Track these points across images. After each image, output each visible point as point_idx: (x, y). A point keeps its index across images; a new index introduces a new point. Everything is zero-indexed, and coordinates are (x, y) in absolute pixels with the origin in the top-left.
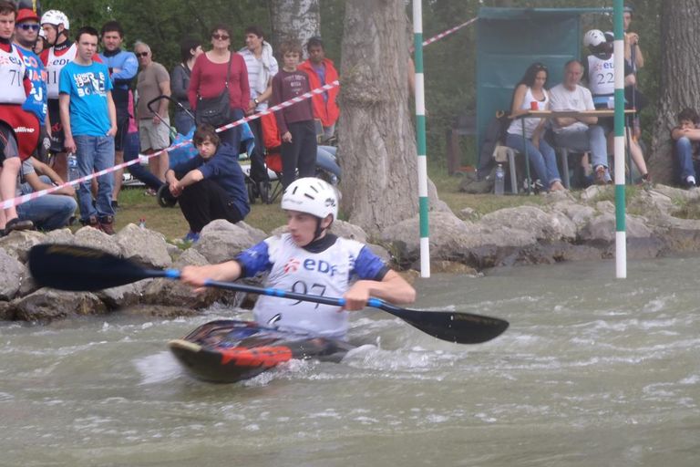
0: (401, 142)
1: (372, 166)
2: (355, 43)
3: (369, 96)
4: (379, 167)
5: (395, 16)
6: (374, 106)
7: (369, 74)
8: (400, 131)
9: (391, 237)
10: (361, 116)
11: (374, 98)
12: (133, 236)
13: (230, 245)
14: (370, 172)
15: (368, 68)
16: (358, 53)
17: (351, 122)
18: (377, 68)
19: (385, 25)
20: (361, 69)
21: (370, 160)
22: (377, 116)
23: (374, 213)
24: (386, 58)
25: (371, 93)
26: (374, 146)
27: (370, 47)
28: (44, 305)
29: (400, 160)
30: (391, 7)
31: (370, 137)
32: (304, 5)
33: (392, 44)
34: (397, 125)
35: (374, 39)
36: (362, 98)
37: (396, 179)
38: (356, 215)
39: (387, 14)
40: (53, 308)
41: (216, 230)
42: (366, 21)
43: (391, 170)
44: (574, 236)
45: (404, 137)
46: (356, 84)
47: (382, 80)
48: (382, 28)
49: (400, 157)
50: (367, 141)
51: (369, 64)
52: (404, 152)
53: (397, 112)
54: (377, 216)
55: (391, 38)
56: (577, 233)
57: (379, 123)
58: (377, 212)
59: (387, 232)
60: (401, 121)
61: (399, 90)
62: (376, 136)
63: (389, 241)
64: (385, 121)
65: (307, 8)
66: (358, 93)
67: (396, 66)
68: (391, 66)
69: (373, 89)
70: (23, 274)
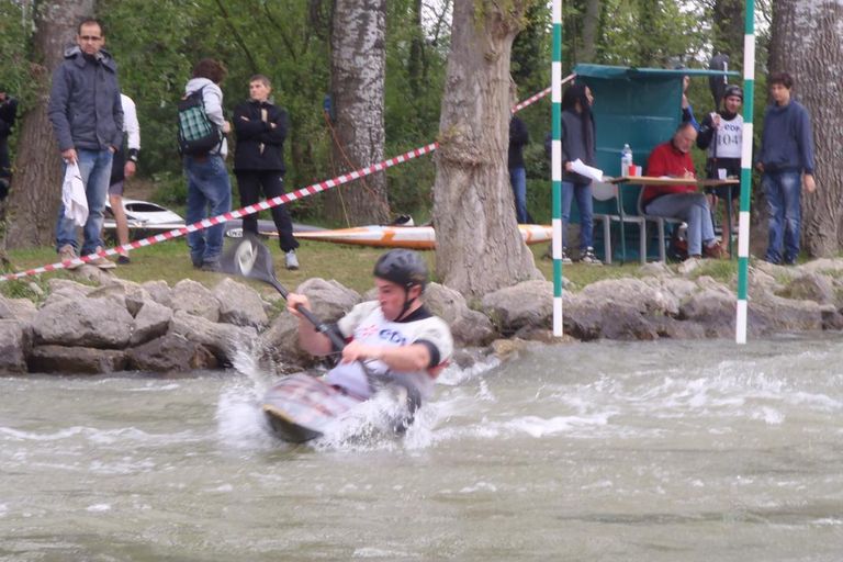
1: (467, 228)
2: (457, 101)
3: (469, 157)
4: (476, 231)
5: (499, 76)
6: (474, 168)
7: (471, 136)
8: (499, 195)
9: (493, 303)
10: (460, 177)
11: (475, 160)
12: (231, 291)
13: (331, 305)
14: (468, 236)
15: (470, 128)
16: (459, 111)
17: (448, 183)
18: (479, 128)
19: (489, 85)
20: (462, 128)
21: (468, 223)
22: (476, 177)
23: (469, 278)
24: (488, 118)
25: (472, 154)
26: (472, 209)
27: (471, 106)
28: (158, 356)
29: (498, 224)
30: (496, 65)
31: (468, 199)
32: (368, 41)
33: (495, 104)
34: (495, 187)
35: (477, 97)
36: (462, 159)
37: (493, 244)
38: (450, 279)
39: (491, 73)
40: (167, 360)
41: (313, 288)
42: (468, 80)
43: (488, 235)
44: (676, 311)
45: (502, 202)
46: (457, 145)
47: (483, 141)
48: (485, 87)
49: (498, 220)
50: (464, 203)
51: (470, 123)
52: (503, 217)
53: (496, 174)
54: (473, 281)
55: (495, 98)
56: (680, 309)
57: (479, 186)
58: (472, 277)
59: (488, 299)
60: (500, 184)
61: (500, 152)
62: (474, 198)
63: (490, 308)
64: (484, 184)
65: (371, 44)
66: (458, 153)
67: (498, 127)
68: (493, 127)
69: (473, 150)
70: (134, 325)
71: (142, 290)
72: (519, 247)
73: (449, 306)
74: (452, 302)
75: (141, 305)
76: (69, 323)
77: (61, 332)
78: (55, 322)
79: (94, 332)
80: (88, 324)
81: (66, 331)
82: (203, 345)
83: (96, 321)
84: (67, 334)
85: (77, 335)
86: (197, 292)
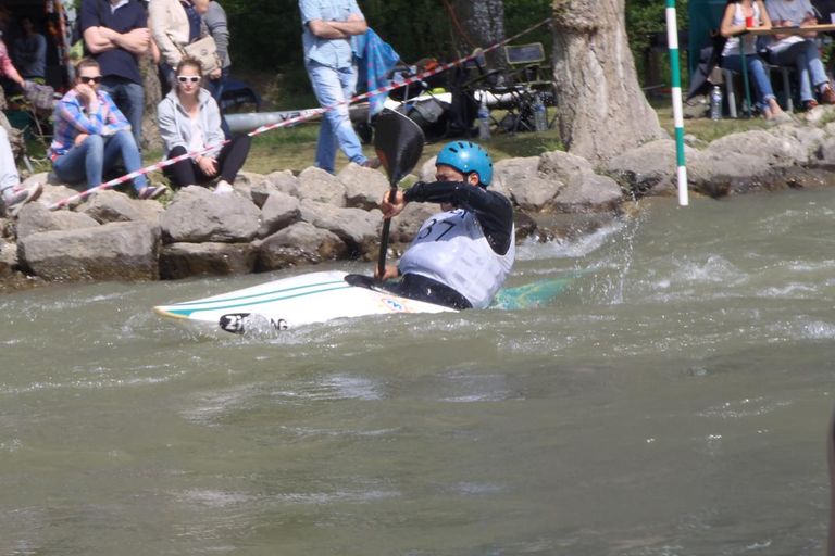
0: (620, 68)
1: (589, 93)
3: (586, 23)
4: (598, 95)
6: (591, 32)
8: (619, 57)
9: (620, 167)
10: (578, 43)
11: (591, 24)
12: (356, 175)
14: (590, 101)
17: (567, 50)
21: (589, 88)
22: (593, 41)
23: (594, 143)
25: (588, 18)
26: (592, 73)
28: (287, 246)
29: (619, 87)
31: (587, 64)
34: (614, 50)
36: (578, 25)
37: (616, 107)
38: (575, 146)
40: (296, 248)
43: (610, 98)
44: (805, 160)
45: (622, 63)
46: (572, 10)
47: (598, 4)
49: (619, 84)
50: (585, 69)
52: (624, 78)
53: (614, 37)
54: (598, 146)
56: (808, 158)
57: (597, 50)
58: (598, 141)
59: (613, 164)
60: (619, 46)
62: (594, 62)
63: (616, 171)
64: (602, 48)
66: (574, 19)
69: (589, 14)
70: (260, 217)
71: (267, 181)
72: (642, 108)
73: (576, 173)
74: (578, 168)
75: (266, 196)
76: (197, 220)
77: (190, 229)
78: (182, 220)
79: (222, 227)
80: (215, 219)
81: (195, 228)
82: (332, 231)
83: (223, 216)
84: (196, 231)
85: (205, 231)
86: (322, 179)
